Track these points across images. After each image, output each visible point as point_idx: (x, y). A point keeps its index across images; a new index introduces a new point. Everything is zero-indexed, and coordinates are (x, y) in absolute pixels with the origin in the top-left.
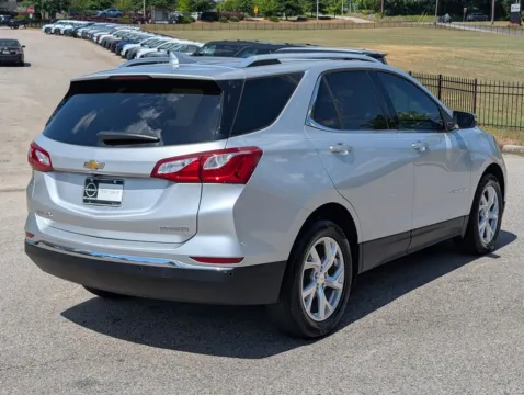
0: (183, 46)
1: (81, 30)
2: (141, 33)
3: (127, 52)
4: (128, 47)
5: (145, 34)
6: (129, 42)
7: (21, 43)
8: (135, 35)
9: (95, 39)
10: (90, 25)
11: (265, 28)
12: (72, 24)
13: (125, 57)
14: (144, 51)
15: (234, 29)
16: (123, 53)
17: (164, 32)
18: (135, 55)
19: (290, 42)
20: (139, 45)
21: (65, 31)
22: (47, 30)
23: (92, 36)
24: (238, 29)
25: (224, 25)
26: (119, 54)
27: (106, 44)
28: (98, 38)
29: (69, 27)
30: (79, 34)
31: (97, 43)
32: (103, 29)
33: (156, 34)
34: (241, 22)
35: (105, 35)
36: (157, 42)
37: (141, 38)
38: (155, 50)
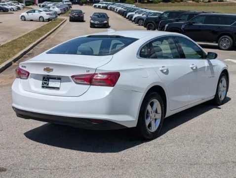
0: (154, 13)
1: (109, 6)
2: (135, 7)
3: (129, 16)
4: (129, 14)
5: (137, 8)
6: (130, 11)
7: (83, 12)
8: (133, 9)
9: (115, 10)
10: (113, 4)
11: (192, 5)
12: (106, 4)
13: (127, 18)
14: (136, 16)
15: (178, 6)
16: (127, 16)
17: (146, 7)
18: (132, 17)
19: (205, 11)
20: (134, 13)
21: (103, 7)
22: (95, 6)
23: (114, 9)
24: (180, 6)
25: (173, 4)
26: (125, 17)
27: (120, 13)
28: (117, 9)
29: (104, 5)
30: (109, 8)
31: (116, 12)
32: (119, 6)
33: (142, 8)
34: (181, 3)
35: (119, 8)
36: (142, 11)
37: (135, 10)
38: (141, 15)
